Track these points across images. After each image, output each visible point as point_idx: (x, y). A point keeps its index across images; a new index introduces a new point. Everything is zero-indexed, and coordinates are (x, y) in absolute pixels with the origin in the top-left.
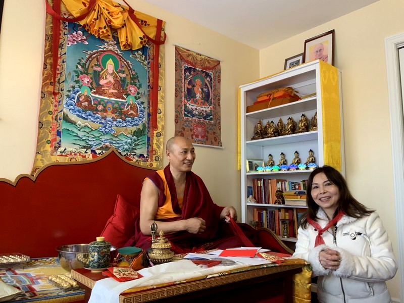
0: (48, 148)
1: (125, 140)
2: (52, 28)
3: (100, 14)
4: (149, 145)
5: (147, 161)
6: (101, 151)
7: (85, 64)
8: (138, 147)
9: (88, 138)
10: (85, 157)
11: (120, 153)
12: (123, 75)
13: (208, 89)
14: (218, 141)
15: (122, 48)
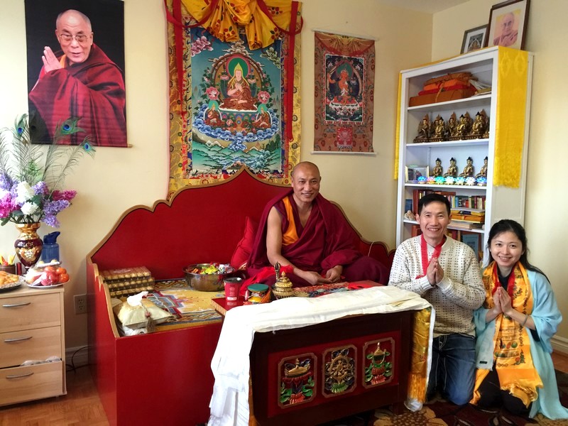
0: (180, 171)
1: (257, 156)
2: (174, 38)
3: (225, 11)
5: (282, 177)
6: (232, 170)
7: (211, 75)
8: (271, 163)
9: (218, 158)
10: (216, 178)
11: (252, 171)
12: (253, 81)
13: (358, 82)
14: (368, 146)
15: (251, 48)
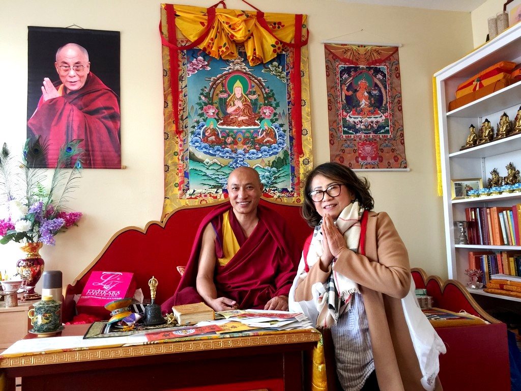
0: (177, 192)
2: (170, 61)
3: (220, 30)
4: (293, 176)
5: (293, 195)
7: (209, 93)
8: (278, 180)
9: (217, 176)
10: (216, 197)
12: (254, 97)
13: (380, 91)
14: (399, 161)
15: (251, 64)
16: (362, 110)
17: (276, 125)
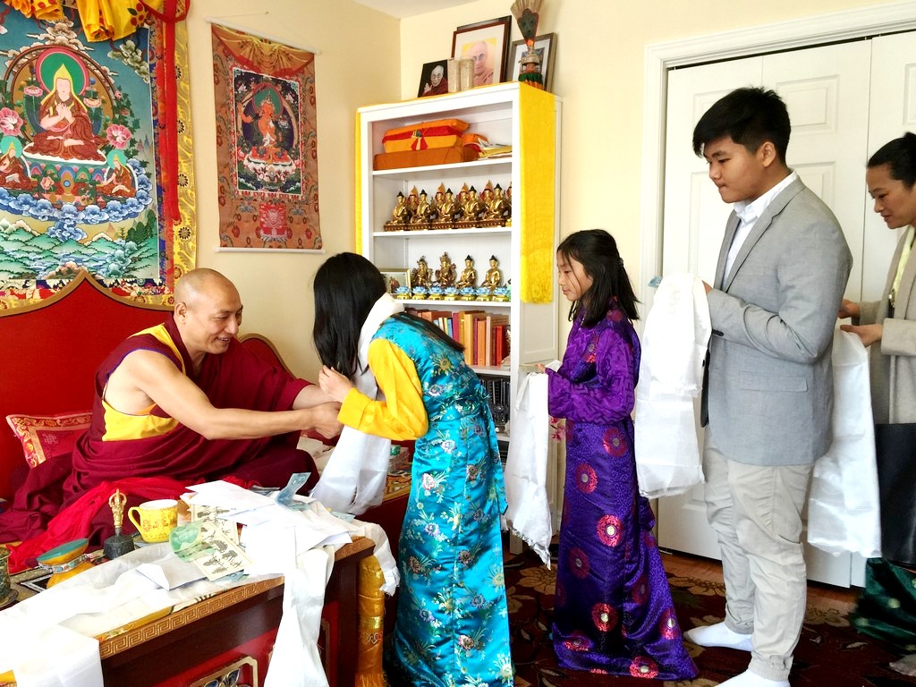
1: (110, 251)
4: (164, 258)
5: (162, 291)
6: (57, 281)
7: (4, 83)
8: (139, 265)
9: (26, 255)
10: (23, 296)
11: (101, 282)
12: (95, 104)
13: (290, 123)
14: (313, 238)
15: (89, 38)
16: (265, 151)
17: (134, 163)
